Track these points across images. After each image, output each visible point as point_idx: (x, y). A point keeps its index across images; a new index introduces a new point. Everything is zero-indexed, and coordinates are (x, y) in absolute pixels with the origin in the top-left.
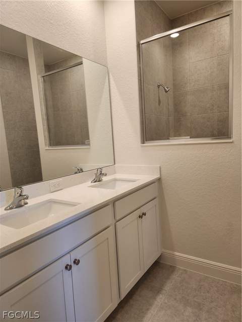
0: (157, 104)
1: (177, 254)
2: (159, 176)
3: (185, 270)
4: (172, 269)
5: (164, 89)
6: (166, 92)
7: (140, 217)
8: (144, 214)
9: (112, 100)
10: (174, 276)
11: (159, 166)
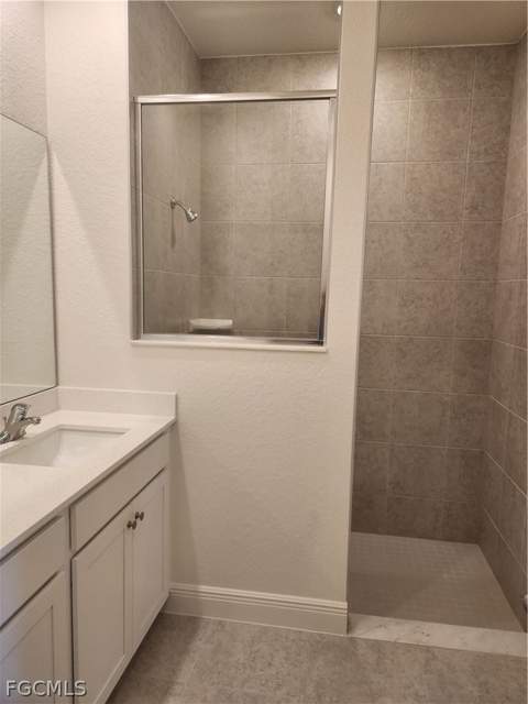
0: (169, 246)
1: (203, 588)
2: (173, 418)
3: (220, 622)
4: (192, 624)
5: (186, 213)
6: (190, 220)
7: (132, 525)
8: (140, 516)
9: (56, 224)
10: (198, 643)
11: (174, 393)
